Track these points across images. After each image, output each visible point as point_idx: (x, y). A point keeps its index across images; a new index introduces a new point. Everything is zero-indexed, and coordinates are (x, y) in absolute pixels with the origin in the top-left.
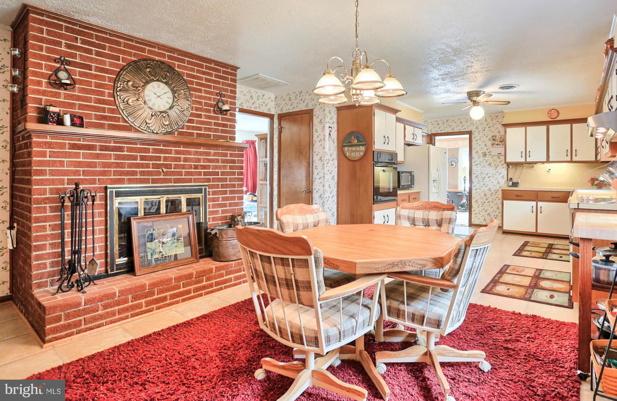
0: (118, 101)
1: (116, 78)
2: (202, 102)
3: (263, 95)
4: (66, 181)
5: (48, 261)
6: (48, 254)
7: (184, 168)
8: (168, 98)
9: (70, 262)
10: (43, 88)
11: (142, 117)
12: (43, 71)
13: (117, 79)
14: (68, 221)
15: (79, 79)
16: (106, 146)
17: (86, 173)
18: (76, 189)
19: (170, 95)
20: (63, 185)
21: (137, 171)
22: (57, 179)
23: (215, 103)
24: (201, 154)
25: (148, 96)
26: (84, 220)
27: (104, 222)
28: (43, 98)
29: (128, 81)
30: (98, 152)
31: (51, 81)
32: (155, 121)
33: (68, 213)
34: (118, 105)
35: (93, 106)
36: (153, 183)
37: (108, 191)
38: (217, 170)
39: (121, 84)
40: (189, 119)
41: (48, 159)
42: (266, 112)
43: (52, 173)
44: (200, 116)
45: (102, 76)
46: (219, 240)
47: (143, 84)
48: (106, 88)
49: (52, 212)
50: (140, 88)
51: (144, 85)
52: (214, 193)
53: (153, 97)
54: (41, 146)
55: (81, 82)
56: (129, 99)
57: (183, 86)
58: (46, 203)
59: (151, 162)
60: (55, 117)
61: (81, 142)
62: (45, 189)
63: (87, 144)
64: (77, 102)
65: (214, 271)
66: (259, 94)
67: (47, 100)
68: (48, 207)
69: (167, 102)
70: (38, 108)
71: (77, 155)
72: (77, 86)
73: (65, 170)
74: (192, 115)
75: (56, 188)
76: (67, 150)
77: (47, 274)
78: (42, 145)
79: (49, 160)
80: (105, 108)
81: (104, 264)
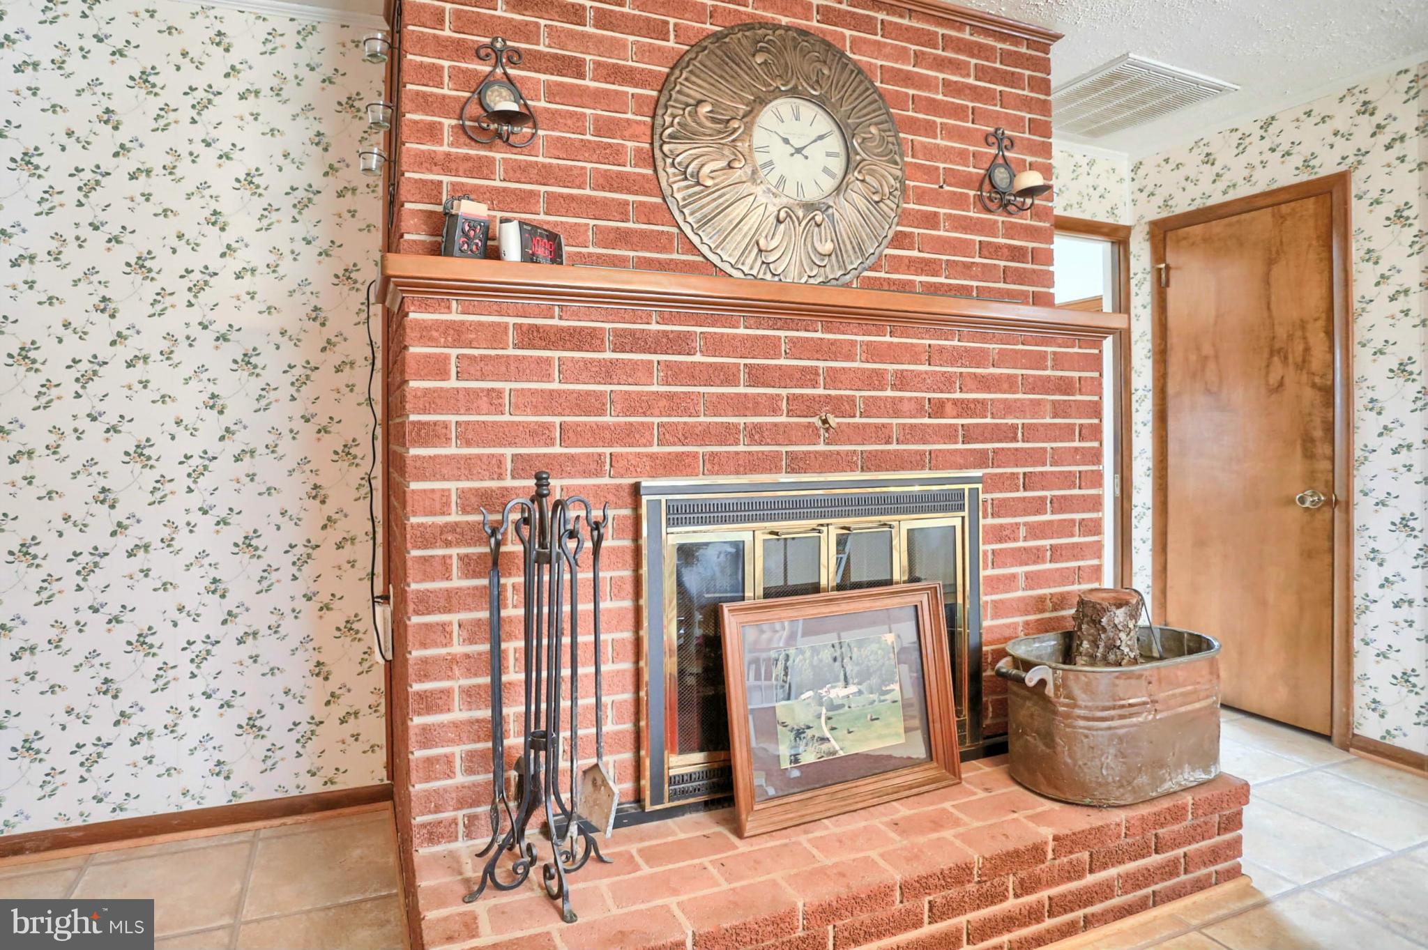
0: (669, 174)
1: (658, 98)
2: (937, 168)
3: (1091, 164)
4: (509, 466)
5: (458, 751)
6: (456, 725)
7: (897, 414)
8: (828, 154)
9: (521, 765)
10: (445, 148)
11: (746, 229)
12: (445, 91)
13: (663, 100)
14: (513, 611)
15: (547, 110)
16: (632, 333)
17: (571, 434)
18: (539, 497)
19: (834, 143)
20: (500, 477)
21: (736, 426)
22: (479, 457)
23: (982, 172)
24: (956, 357)
25: (765, 149)
26: (566, 608)
27: (630, 617)
28: (446, 179)
29: (700, 102)
30: (608, 355)
31: (467, 123)
32: (787, 238)
33: (513, 581)
34: (667, 191)
35: (589, 197)
36: (792, 470)
37: (645, 499)
38: (1010, 421)
39: (674, 117)
40: (897, 234)
41: (453, 383)
42: (1102, 217)
43: (467, 435)
44: (931, 220)
45: (617, 92)
46: (1055, 713)
47: (748, 109)
48: (627, 133)
49: (467, 577)
50: (735, 124)
51: (751, 111)
52: (1000, 508)
53: (779, 152)
54: (431, 339)
55: (554, 119)
56: (702, 166)
57: (874, 111)
58: (448, 544)
59: (784, 392)
60: (474, 237)
61: (555, 322)
62: (445, 494)
63: (575, 328)
64: (543, 189)
65: (1050, 855)
66: (1078, 158)
67: (453, 184)
68: (455, 560)
69: (826, 170)
70: (431, 214)
71: (541, 369)
72: (540, 132)
73: (506, 423)
74: (904, 217)
75: (477, 490)
76: (511, 352)
77: (454, 795)
78: (435, 334)
79: (458, 390)
80: (626, 203)
81: (630, 771)
